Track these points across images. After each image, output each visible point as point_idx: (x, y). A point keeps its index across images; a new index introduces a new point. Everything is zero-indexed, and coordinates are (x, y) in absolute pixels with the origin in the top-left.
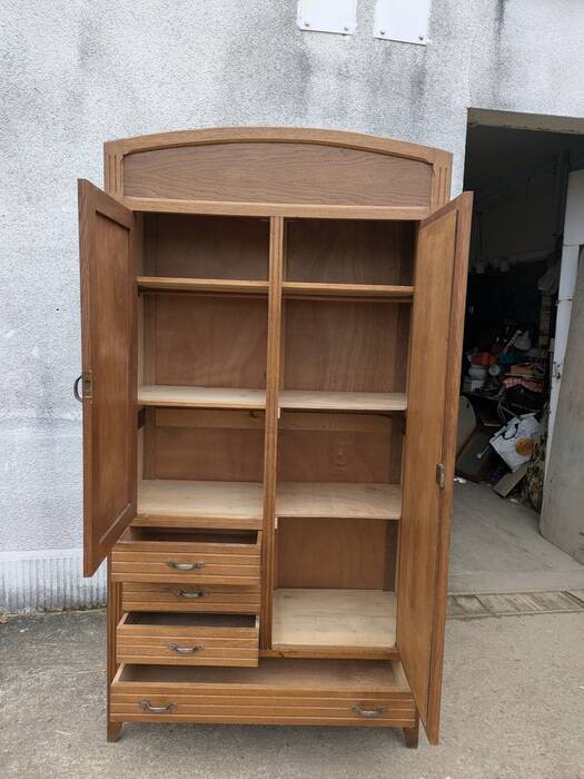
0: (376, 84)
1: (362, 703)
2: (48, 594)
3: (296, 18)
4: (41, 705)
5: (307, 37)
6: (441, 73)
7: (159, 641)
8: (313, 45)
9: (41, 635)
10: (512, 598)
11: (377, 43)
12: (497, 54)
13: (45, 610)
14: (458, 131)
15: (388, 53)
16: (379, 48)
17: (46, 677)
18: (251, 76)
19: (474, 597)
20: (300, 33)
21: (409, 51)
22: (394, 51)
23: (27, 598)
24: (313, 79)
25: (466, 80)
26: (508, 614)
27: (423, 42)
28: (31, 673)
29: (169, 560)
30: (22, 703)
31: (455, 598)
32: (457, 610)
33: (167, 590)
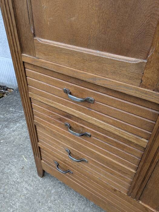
33: (60, 120)
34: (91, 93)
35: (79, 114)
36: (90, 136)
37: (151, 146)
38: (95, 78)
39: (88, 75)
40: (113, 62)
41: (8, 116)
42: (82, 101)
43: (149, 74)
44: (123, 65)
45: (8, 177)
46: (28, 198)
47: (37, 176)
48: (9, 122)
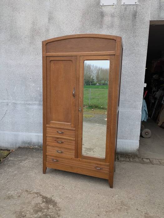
0: (122, 17)
1: (97, 166)
2: (41, 144)
3: (100, 3)
4: (33, 165)
5: (103, 7)
6: (142, 12)
7: (54, 149)
8: (105, 9)
9: (38, 152)
10: (161, 161)
11: (122, 6)
12: (160, 4)
13: (40, 147)
14: (147, 28)
15: (126, 8)
16: (123, 7)
17: (36, 160)
18: (88, 20)
19: (148, 159)
20: (101, 7)
21: (132, 7)
22: (127, 8)
23: (36, 144)
24: (104, 18)
25: (149, 13)
26: (157, 164)
27: (136, 4)
28: (33, 159)
31: (142, 158)
32: (142, 161)
33: (56, 140)
34: (63, 131)
35: (61, 137)
37: (76, 139)
41: (19, 159)
42: (61, 133)
43: (72, 125)
45: (30, 176)
46: (41, 179)
47: (42, 174)
48: (21, 161)
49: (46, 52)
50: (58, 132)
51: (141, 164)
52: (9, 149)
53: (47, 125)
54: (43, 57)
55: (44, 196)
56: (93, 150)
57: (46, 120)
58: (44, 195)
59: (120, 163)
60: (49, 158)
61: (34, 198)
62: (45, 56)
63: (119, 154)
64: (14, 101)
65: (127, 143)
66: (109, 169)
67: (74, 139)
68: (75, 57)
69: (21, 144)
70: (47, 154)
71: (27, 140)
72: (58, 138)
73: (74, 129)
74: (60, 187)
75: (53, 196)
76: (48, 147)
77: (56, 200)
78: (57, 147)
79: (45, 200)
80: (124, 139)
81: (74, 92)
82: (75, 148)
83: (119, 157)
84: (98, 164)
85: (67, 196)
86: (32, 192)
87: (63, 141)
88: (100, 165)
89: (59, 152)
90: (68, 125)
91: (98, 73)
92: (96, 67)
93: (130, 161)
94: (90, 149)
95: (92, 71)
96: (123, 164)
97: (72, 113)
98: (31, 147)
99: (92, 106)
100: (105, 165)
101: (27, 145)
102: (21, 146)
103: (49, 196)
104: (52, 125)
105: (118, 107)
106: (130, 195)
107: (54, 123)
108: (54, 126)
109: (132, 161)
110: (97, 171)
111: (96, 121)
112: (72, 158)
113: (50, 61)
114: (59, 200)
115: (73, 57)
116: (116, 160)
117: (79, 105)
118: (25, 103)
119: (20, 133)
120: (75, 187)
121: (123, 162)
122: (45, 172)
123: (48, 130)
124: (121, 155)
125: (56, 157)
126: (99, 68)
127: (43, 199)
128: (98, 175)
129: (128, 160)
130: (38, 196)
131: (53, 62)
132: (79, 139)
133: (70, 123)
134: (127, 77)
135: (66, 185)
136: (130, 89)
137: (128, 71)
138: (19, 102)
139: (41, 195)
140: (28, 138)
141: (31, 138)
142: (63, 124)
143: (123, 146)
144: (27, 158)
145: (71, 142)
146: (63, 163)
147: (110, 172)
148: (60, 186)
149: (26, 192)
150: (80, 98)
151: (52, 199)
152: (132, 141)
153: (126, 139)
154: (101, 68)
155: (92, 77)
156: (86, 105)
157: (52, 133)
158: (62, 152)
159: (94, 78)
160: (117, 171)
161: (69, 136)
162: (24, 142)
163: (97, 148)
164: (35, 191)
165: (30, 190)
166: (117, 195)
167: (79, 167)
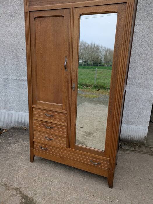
1: (94, 160)
4: (22, 149)
7: (43, 135)
28: (24, 142)
29: (45, 113)
30: (18, 148)
31: (151, 148)
32: (150, 151)
33: (43, 125)
34: (52, 114)
35: (50, 121)
36: (53, 128)
37: (67, 125)
38: (53, 109)
39: (51, 109)
40: (57, 105)
42: (50, 116)
43: (64, 107)
44: (58, 106)
45: (15, 164)
46: (26, 169)
47: (30, 162)
48: (10, 144)
49: (29, 6)
50: (46, 114)
51: (149, 155)
52: (3, 128)
53: (34, 106)
54: (25, 12)
55: (25, 194)
56: (93, 135)
57: (32, 99)
58: (25, 192)
59: (123, 152)
60: (37, 145)
61: (11, 196)
62: (28, 11)
63: (122, 141)
64: (5, 76)
65: (133, 129)
66: (110, 165)
67: (66, 124)
68: (68, 10)
69: (15, 124)
70: (34, 140)
71: (21, 120)
72: (46, 122)
73: (66, 112)
74: (47, 183)
75: (35, 195)
76: (35, 132)
77: (38, 201)
78: (45, 132)
79: (24, 201)
80: (130, 124)
81: (65, 63)
82: (67, 135)
83: (123, 144)
84: (94, 158)
85: (54, 195)
86: (11, 187)
87: (53, 126)
88: (98, 159)
89: (48, 140)
90: (58, 107)
91: (106, 54)
92: (105, 48)
93: (135, 151)
94: (90, 133)
95: (100, 52)
96: (126, 154)
97: (63, 92)
98: (25, 127)
99: (97, 86)
100: (103, 160)
101: (21, 125)
102: (15, 126)
103: (30, 195)
104: (39, 106)
105: (125, 85)
106: (135, 200)
107: (42, 103)
108: (41, 107)
109: (138, 150)
110: (94, 166)
111: (100, 102)
112: (63, 148)
113: (35, 18)
114: (42, 201)
115: (65, 10)
116: (119, 148)
117: (73, 81)
118: (17, 79)
119: (13, 112)
120: (65, 183)
121: (127, 151)
122: (32, 160)
123: (35, 111)
124: (126, 142)
125: (44, 144)
126: (107, 49)
127: (22, 199)
128: (94, 171)
129: (133, 149)
130: (17, 194)
131: (39, 19)
132: (71, 125)
133: (60, 105)
134: (139, 48)
135: (54, 180)
136: (142, 64)
137: (141, 40)
138: (10, 78)
139: (21, 193)
140: (22, 118)
141: (25, 118)
142: (52, 105)
143: (128, 132)
144: (17, 141)
145: (62, 128)
146: (52, 152)
147: (110, 169)
148: (47, 180)
149: (3, 187)
150: (73, 71)
151: (33, 200)
152: (139, 127)
153: (133, 124)
154: (110, 49)
155: (100, 58)
156: (92, 85)
157: (39, 116)
158: (51, 139)
159: (102, 59)
160: (120, 164)
161: (60, 121)
162: (17, 122)
163: (98, 132)
164: (16, 186)
165: (10, 184)
166: (117, 199)
167: (71, 159)
